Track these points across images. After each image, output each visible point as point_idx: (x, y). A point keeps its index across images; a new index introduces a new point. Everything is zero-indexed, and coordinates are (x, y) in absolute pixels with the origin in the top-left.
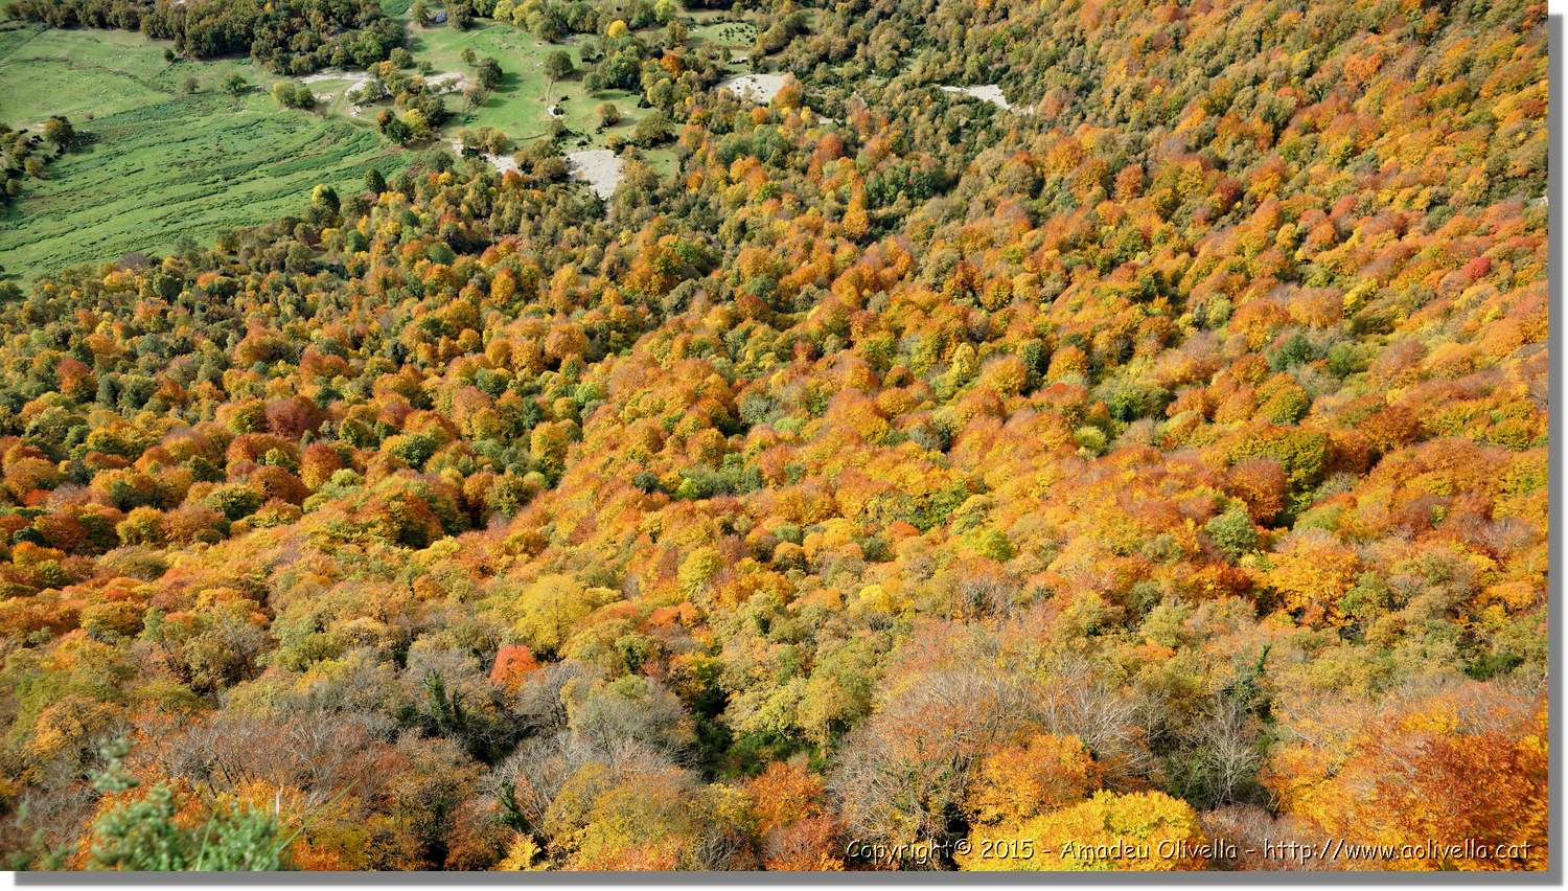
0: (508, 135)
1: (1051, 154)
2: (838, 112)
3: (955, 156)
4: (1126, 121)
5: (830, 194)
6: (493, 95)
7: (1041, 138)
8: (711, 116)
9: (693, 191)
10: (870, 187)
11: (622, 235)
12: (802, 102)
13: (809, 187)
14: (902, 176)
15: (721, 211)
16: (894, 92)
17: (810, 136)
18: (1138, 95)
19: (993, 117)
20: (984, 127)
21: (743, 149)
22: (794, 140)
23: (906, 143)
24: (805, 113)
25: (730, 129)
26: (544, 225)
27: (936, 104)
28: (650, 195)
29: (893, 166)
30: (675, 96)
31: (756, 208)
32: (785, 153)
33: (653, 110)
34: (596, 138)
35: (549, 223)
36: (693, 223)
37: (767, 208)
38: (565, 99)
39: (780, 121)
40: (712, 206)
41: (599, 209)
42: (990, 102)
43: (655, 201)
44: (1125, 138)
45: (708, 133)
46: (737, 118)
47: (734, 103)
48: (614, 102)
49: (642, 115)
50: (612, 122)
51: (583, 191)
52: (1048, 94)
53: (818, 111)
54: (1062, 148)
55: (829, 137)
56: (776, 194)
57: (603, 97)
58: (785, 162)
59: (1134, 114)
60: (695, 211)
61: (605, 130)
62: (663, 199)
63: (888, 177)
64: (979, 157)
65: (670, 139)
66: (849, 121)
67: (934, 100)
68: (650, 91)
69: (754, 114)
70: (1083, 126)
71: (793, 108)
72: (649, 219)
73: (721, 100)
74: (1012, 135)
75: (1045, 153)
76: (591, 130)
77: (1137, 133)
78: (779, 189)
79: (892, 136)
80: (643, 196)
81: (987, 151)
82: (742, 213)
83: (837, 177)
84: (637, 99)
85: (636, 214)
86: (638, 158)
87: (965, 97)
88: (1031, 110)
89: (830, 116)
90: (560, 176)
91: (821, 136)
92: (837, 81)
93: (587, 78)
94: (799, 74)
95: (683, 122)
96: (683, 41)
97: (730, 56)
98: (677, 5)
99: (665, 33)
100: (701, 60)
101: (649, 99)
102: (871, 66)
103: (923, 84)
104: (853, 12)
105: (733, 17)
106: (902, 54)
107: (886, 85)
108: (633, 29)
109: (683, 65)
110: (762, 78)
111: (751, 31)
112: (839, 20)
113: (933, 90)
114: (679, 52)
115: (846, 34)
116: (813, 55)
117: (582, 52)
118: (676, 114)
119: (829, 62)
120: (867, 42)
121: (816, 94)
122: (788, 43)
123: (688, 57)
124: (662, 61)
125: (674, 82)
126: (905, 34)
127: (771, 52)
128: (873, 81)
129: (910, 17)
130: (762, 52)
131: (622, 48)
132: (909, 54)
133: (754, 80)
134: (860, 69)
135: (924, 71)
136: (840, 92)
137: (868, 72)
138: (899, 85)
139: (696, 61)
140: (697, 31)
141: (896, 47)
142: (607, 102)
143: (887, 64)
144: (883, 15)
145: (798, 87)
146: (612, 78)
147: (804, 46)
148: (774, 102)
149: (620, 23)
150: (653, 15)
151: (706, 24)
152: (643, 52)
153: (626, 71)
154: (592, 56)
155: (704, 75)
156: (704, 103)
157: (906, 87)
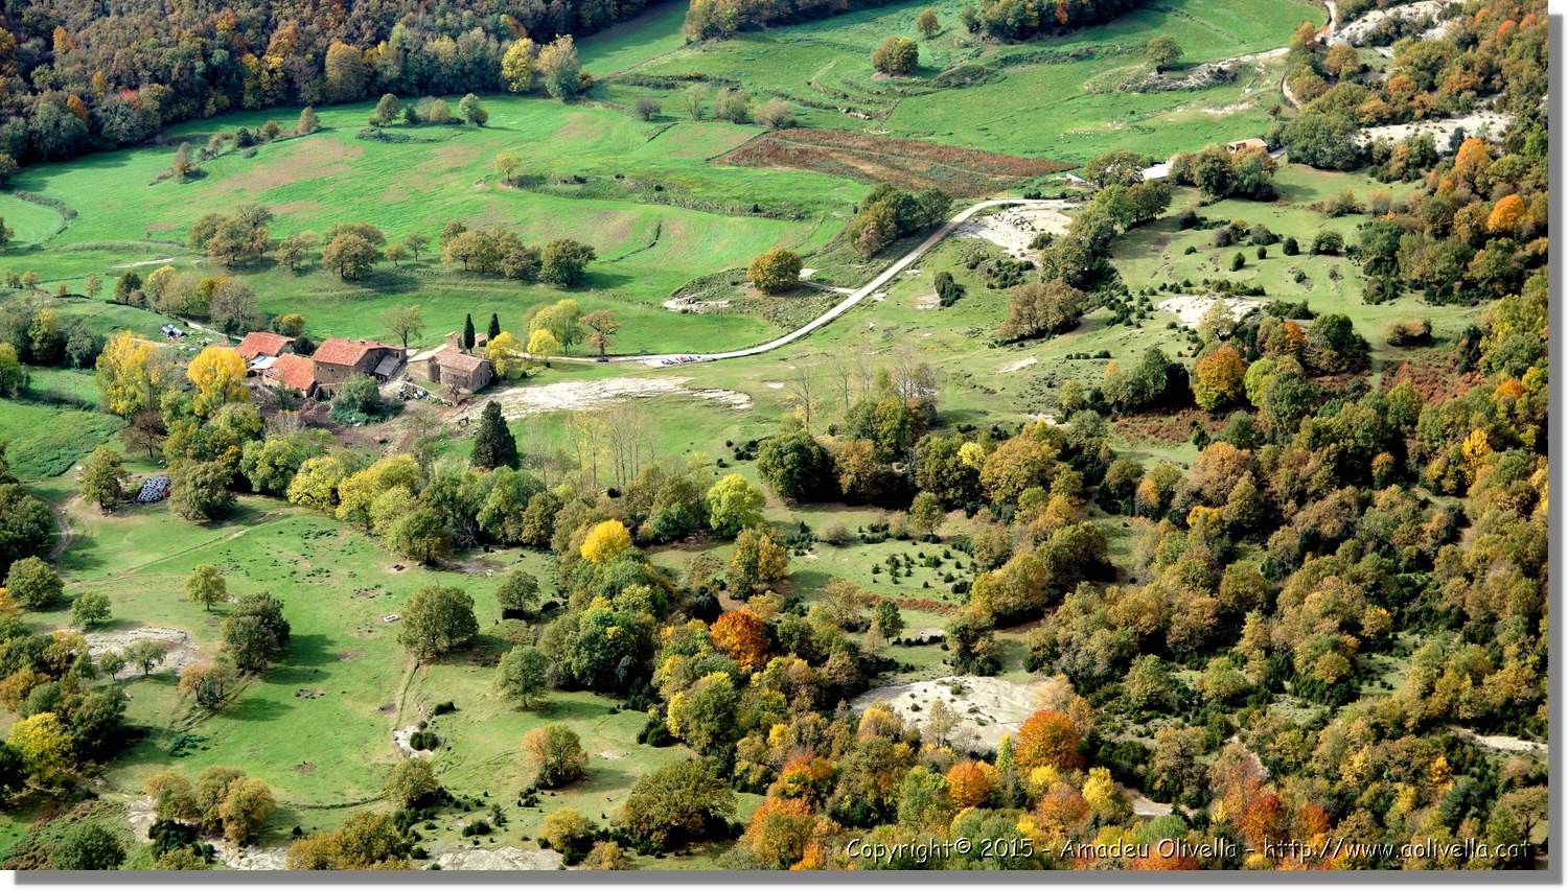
0: (280, 795)
2: (1188, 788)
6: (256, 688)
8: (834, 777)
12: (1083, 754)
16: (1345, 744)
24: (1096, 786)
27: (1463, 781)
30: (743, 719)
33: (679, 752)
34: (516, 816)
38: (446, 709)
39: (1026, 801)
46: (907, 786)
47: (902, 748)
48: (577, 726)
49: (649, 763)
50: (565, 776)
53: (1139, 784)
57: (548, 711)
61: (545, 797)
65: (719, 832)
66: (1219, 813)
67: (1458, 769)
68: (674, 701)
69: (957, 777)
71: (1064, 768)
73: (865, 737)
76: (506, 796)
84: (639, 721)
89: (1163, 797)
92: (1187, 705)
93: (512, 660)
94: (1082, 683)
95: (759, 789)
96: (775, 581)
97: (898, 624)
98: (768, 490)
99: (729, 558)
100: (820, 630)
101: (672, 723)
102: (1281, 673)
103: (1426, 726)
104: (1237, 531)
105: (912, 527)
106: (1366, 646)
107: (1323, 722)
108: (646, 544)
109: (768, 642)
110: (981, 688)
111: (959, 566)
112: (1195, 549)
113: (1454, 744)
114: (762, 607)
115: (1213, 586)
116: (1122, 635)
117: (505, 594)
118: (740, 766)
119: (1167, 656)
120: (1270, 609)
121: (1127, 737)
122: (1055, 602)
123: (784, 621)
124: (716, 629)
125: (742, 682)
126: (1376, 595)
127: (1008, 620)
128: (1287, 710)
129: (1390, 552)
130: (985, 619)
131: (612, 591)
132: (1388, 647)
133: (959, 691)
134: (1251, 677)
135: (1428, 691)
136: (1195, 733)
137: (1272, 688)
138: (1359, 726)
139: (806, 632)
140: (817, 559)
141: (1351, 626)
142: (557, 724)
143: (1325, 669)
144: (1315, 543)
145: (1078, 714)
146: (578, 663)
147: (1099, 610)
148: (1010, 751)
149: (614, 528)
150: (701, 511)
151: (840, 541)
152: (666, 603)
153: (615, 648)
154: (532, 607)
155: (824, 671)
156: (819, 743)
157: (1379, 733)
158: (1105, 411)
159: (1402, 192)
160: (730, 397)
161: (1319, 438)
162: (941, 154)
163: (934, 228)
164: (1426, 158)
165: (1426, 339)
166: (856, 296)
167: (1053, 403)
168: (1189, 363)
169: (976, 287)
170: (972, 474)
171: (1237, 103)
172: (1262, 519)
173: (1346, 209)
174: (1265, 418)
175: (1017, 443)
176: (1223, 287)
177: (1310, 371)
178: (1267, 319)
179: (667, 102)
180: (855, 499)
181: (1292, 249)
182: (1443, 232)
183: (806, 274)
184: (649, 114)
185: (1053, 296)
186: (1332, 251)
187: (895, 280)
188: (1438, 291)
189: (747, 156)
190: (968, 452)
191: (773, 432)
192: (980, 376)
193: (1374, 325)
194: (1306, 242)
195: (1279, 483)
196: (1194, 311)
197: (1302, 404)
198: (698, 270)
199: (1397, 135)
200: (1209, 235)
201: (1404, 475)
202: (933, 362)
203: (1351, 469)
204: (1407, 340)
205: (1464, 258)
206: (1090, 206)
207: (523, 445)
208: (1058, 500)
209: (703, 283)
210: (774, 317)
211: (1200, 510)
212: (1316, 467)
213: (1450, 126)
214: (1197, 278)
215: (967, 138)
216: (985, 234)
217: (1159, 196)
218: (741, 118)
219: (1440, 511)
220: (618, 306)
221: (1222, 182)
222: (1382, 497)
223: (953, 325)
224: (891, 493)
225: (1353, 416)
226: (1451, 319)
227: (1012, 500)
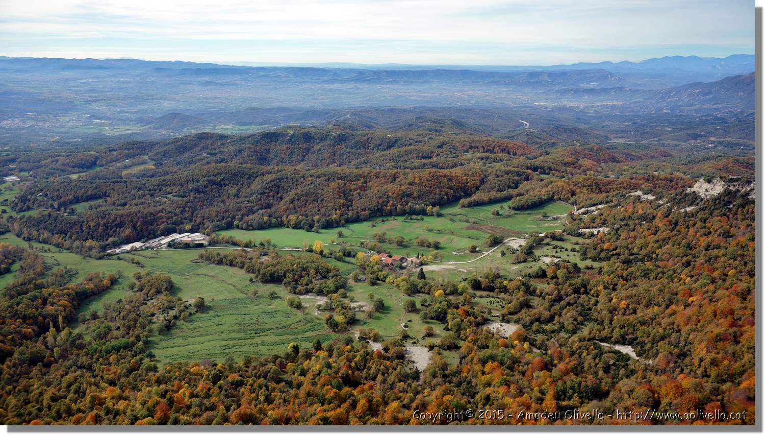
0: (380, 333)
1: (663, 388)
2: (543, 347)
3: (607, 380)
4: (709, 376)
5: (536, 388)
6: (378, 314)
7: (657, 378)
8: (478, 339)
9: (465, 375)
10: (559, 389)
11: (426, 391)
12: (525, 339)
13: (525, 383)
14: (576, 385)
15: (477, 388)
16: (574, 342)
17: (528, 357)
18: (714, 363)
19: (629, 362)
20: (623, 367)
21: (493, 358)
22: (520, 358)
23: (579, 369)
24: (526, 345)
25: (487, 347)
26: (388, 379)
27: (596, 351)
28: (442, 373)
29: (571, 379)
30: (462, 327)
31: (496, 389)
32: (514, 363)
33: (450, 332)
34: (421, 341)
35: (392, 378)
36: (462, 391)
37: (502, 390)
38: (410, 321)
39: (513, 347)
40: (473, 384)
41: (416, 375)
42: (627, 354)
43: (445, 376)
44: (709, 386)
45: (476, 347)
46: (491, 342)
47: (490, 335)
48: (433, 326)
49: (445, 334)
50: (430, 335)
51: (410, 365)
52: (660, 355)
53: (534, 346)
54: (670, 385)
55: (538, 359)
56: (507, 384)
57: (428, 323)
58: (513, 368)
59: (713, 372)
60: (464, 385)
61: (426, 338)
62: (449, 376)
63: (569, 384)
64: (621, 382)
65: (457, 347)
66: (549, 352)
67: (595, 348)
68: (450, 323)
69: (500, 341)
70: (682, 375)
71: (520, 341)
72: (441, 385)
73: (484, 333)
74: (640, 373)
75: (660, 387)
76: (420, 337)
77: (715, 384)
78: (509, 381)
79: (572, 364)
80: (439, 373)
81: (625, 380)
82: (488, 390)
83: (541, 380)
84: (444, 326)
85: (434, 381)
86: (440, 354)
87: (613, 349)
88: (651, 362)
89: (539, 348)
90: (401, 357)
91: (534, 357)
92: (544, 332)
93: (422, 313)
94: (524, 326)
95: (464, 340)
96: (469, 303)
97: (491, 313)
98: (469, 287)
99: (461, 298)
100: (477, 313)
101: (449, 327)
102: (562, 327)
103: (589, 340)
104: (555, 300)
105: (494, 295)
106: (578, 324)
107: (570, 337)
108: (447, 295)
109: (468, 314)
110: (506, 325)
111: (503, 303)
112: (546, 304)
113: (595, 344)
114: (467, 307)
115: (550, 310)
116: (532, 318)
117: (422, 302)
118: (461, 336)
119: (540, 322)
120: (560, 315)
121: (532, 337)
122: (520, 311)
123: (470, 310)
124: (458, 311)
125: (462, 321)
126: (580, 314)
127: (511, 314)
128: (562, 334)
129: (583, 307)
130: (507, 313)
131: (440, 303)
132: (582, 324)
133: (501, 326)
134: (556, 327)
135: (590, 334)
136: (545, 337)
137: (560, 330)
138: (577, 339)
139: (474, 313)
140: (476, 300)
141: (575, 320)
142: (429, 325)
143: (570, 327)
144: (569, 304)
145: (523, 332)
146: (434, 315)
147: (528, 313)
148: (510, 337)
149: (441, 291)
150: (457, 290)
151: (481, 297)
152: (450, 305)
153: (440, 313)
154: (426, 304)
155: (477, 320)
156: (476, 333)
157: (580, 340)
158: (531, 277)
159: (588, 241)
160: (463, 270)
161: (570, 285)
162: (503, 230)
163: (501, 243)
164: (592, 235)
165: (591, 268)
166: (486, 254)
167: (521, 275)
168: (546, 269)
169: (508, 253)
170: (506, 287)
171: (558, 223)
172: (559, 299)
173: (577, 244)
174: (560, 280)
175: (514, 282)
176: (553, 256)
177: (569, 272)
178: (562, 262)
179: (455, 218)
180: (484, 290)
181: (567, 250)
182: (595, 249)
183: (477, 249)
184: (452, 220)
185: (522, 256)
186: (574, 251)
187: (493, 251)
188: (594, 259)
189: (468, 228)
190: (505, 283)
191: (470, 276)
192: (508, 269)
193: (582, 265)
194: (569, 249)
195: (563, 292)
196: (548, 260)
197: (567, 278)
198: (459, 247)
199: (587, 231)
200: (551, 247)
201: (586, 293)
202: (499, 266)
203: (576, 291)
204: (588, 268)
205: (599, 254)
206: (529, 240)
207: (427, 276)
208: (521, 292)
209: (459, 250)
210: (472, 256)
211: (548, 296)
212: (570, 290)
213: (597, 230)
214: (549, 254)
215: (508, 227)
216: (510, 244)
217: (542, 239)
218: (467, 221)
219: (593, 300)
220: (444, 253)
221: (554, 237)
222: (582, 296)
223: (504, 260)
224: (491, 289)
225: (577, 281)
226: (596, 265)
227: (513, 292)
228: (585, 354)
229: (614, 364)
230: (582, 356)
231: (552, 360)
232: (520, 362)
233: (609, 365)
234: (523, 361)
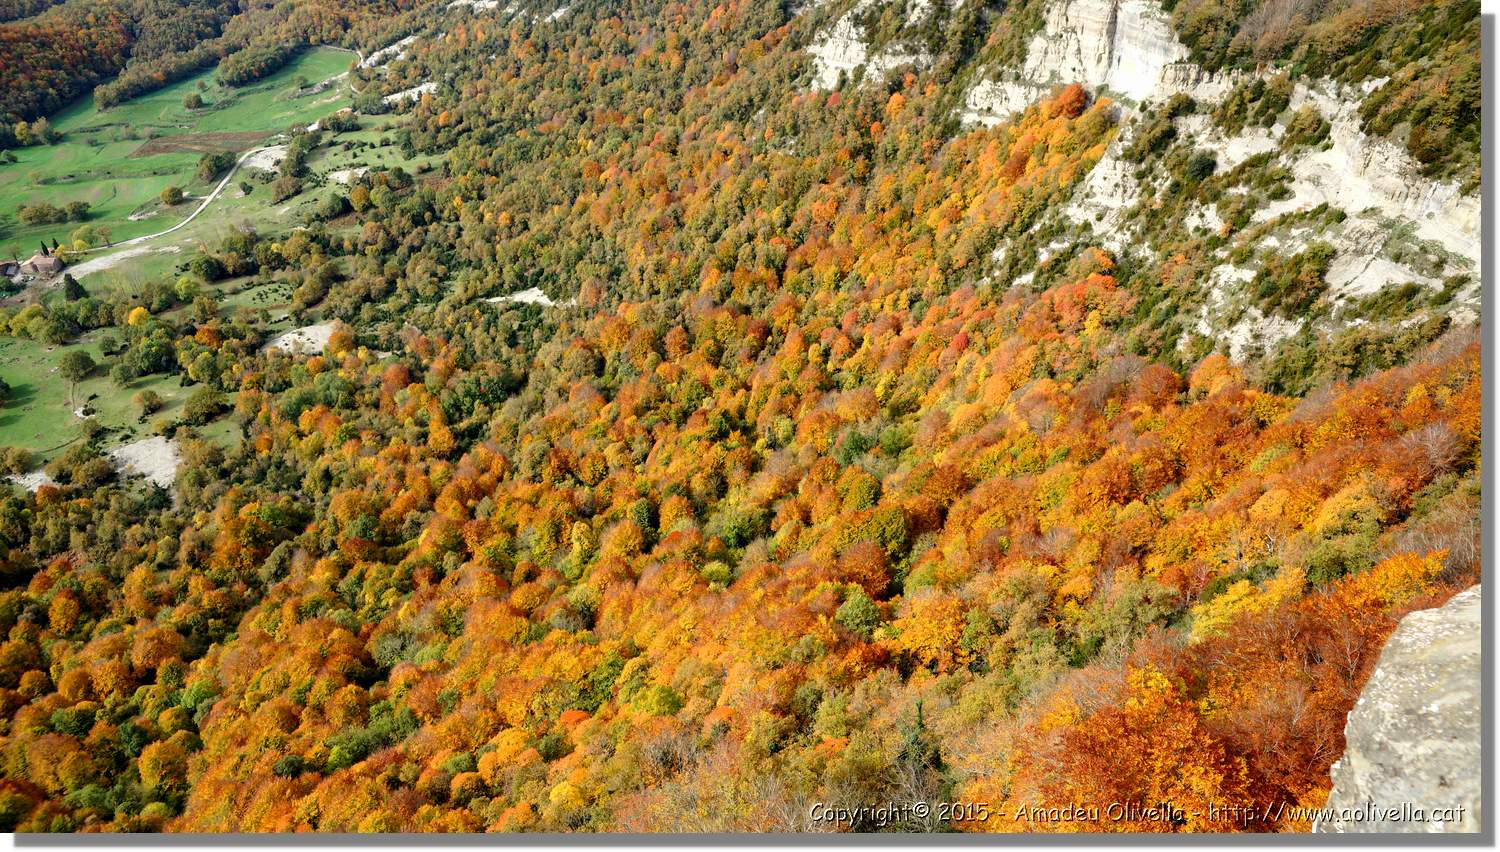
0: (32, 450)
1: (603, 335)
2: (394, 344)
3: (518, 358)
4: (657, 293)
5: (408, 421)
7: (590, 322)
8: (264, 377)
9: (265, 454)
10: (446, 405)
11: (196, 518)
12: (356, 343)
13: (386, 420)
14: (473, 387)
15: (300, 465)
16: (444, 314)
17: (373, 372)
18: (660, 269)
19: (542, 315)
20: (536, 326)
21: (308, 401)
22: (358, 380)
23: (468, 357)
24: (362, 353)
25: (288, 385)
26: (99, 533)
27: (486, 316)
28: (218, 469)
29: (462, 380)
30: (221, 366)
31: (336, 453)
32: (351, 394)
33: (199, 386)
34: (140, 429)
35: (104, 531)
36: (273, 485)
37: (347, 451)
38: (94, 397)
39: (338, 365)
40: (289, 463)
41: (161, 498)
42: (535, 303)
43: (224, 474)
44: (661, 306)
45: (265, 394)
46: (292, 373)
47: (286, 360)
48: (153, 388)
49: (188, 393)
50: (154, 408)
51: (138, 485)
52: (584, 285)
53: (376, 348)
54: (611, 327)
55: (392, 369)
56: (353, 435)
57: (138, 386)
58: (354, 402)
59: (662, 286)
60: (272, 473)
61: (149, 417)
62: (232, 470)
63: (460, 391)
64: (540, 353)
65: (225, 410)
66: (408, 349)
67: (483, 313)
68: (190, 368)
69: (310, 364)
70: (623, 305)
71: (349, 350)
72: (223, 494)
73: (271, 360)
74: (564, 327)
75: (597, 335)
76: (133, 422)
77: (669, 301)
78: (355, 429)
79: (454, 353)
80: (209, 473)
81: (546, 346)
82: (322, 462)
83: (411, 403)
84: (178, 379)
85: (207, 492)
86: (194, 437)
87: (511, 303)
88: (574, 302)
89: (388, 349)
90: (108, 477)
91: (384, 369)
92: (386, 316)
93: (115, 371)
94: (346, 319)
95: (236, 390)
96: (214, 313)
97: (269, 317)
98: (200, 280)
99: (193, 310)
100: (239, 327)
101: (192, 376)
102: (415, 296)
103: (469, 301)
104: (384, 252)
105: (262, 280)
106: (441, 280)
107: (434, 309)
108: (156, 313)
109: (221, 336)
110: (308, 331)
111: (286, 290)
112: (372, 263)
113: (480, 305)
114: (213, 324)
115: (382, 273)
116: (355, 298)
117: (102, 347)
118: (225, 385)
119: (373, 301)
120: (404, 276)
121: (368, 333)
122: (326, 293)
123: (224, 327)
124: (197, 337)
125: (215, 354)
126: (439, 261)
127: (309, 305)
128: (421, 308)
129: (440, 246)
130: (302, 306)
131: (148, 334)
132: (448, 278)
133: (300, 334)
134: (405, 300)
135: (466, 289)
136: (391, 325)
137: (413, 303)
138: (447, 307)
139: (234, 329)
140: (228, 301)
141: (434, 274)
142: (144, 390)
143: (430, 291)
144: (413, 249)
145: (348, 330)
146: (144, 365)
147: (343, 292)
148: (327, 350)
149: (140, 310)
150: (175, 295)
151: (235, 292)
152: (173, 333)
153: (158, 356)
154: (115, 349)
155: (246, 341)
156: (254, 367)
157: (454, 308)
158: (322, 220)
159: (406, 118)
160: (171, 249)
161: (403, 213)
162: (225, 137)
163: (232, 166)
164: (411, 104)
165: (429, 169)
166: (209, 199)
167: (301, 222)
168: (348, 196)
169: (257, 185)
170: (279, 255)
171: (336, 96)
172: (392, 246)
173: (388, 128)
174: (382, 209)
175: (292, 240)
176: (352, 165)
177: (393, 189)
178: (371, 174)
179: (99, 137)
180: (236, 275)
181: (373, 146)
182: (425, 130)
183: (185, 194)
184: (93, 143)
185: (289, 183)
186: (387, 145)
187: (223, 189)
188: (430, 151)
189: (142, 152)
190: (275, 247)
191: (192, 258)
192: (270, 218)
193: (410, 167)
194: (377, 144)
195: (394, 231)
196: (344, 176)
197: (393, 202)
198: (139, 202)
199: (397, 97)
200: (340, 148)
201: (436, 218)
202: (249, 217)
203: (418, 221)
204: (424, 171)
205: (435, 138)
206: (292, 145)
207: (87, 287)
208: (315, 257)
209: (142, 207)
210: (178, 213)
211: (368, 247)
212: (405, 222)
213: (416, 90)
214: (341, 164)
215: (233, 129)
216: (254, 164)
217: (316, 137)
218: (134, 138)
219: (452, 228)
220: (110, 223)
221: (339, 127)
222: (431, 228)
223: (252, 202)
224: (251, 270)
225: (412, 202)
226: (436, 160)
227: (298, 260)
228: (469, 329)
229: (521, 328)
230: (466, 334)
231: (418, 359)
232: (363, 387)
233: (514, 333)
234: (367, 383)
